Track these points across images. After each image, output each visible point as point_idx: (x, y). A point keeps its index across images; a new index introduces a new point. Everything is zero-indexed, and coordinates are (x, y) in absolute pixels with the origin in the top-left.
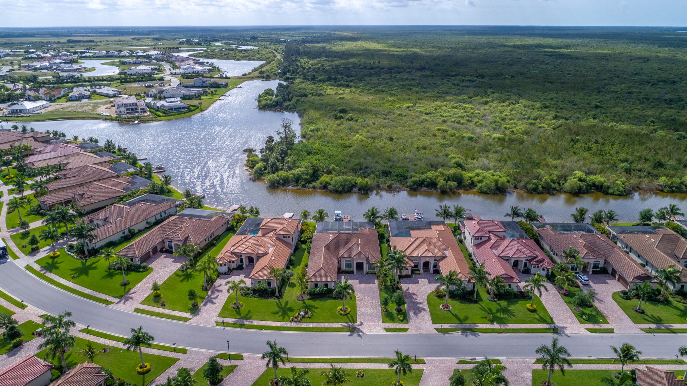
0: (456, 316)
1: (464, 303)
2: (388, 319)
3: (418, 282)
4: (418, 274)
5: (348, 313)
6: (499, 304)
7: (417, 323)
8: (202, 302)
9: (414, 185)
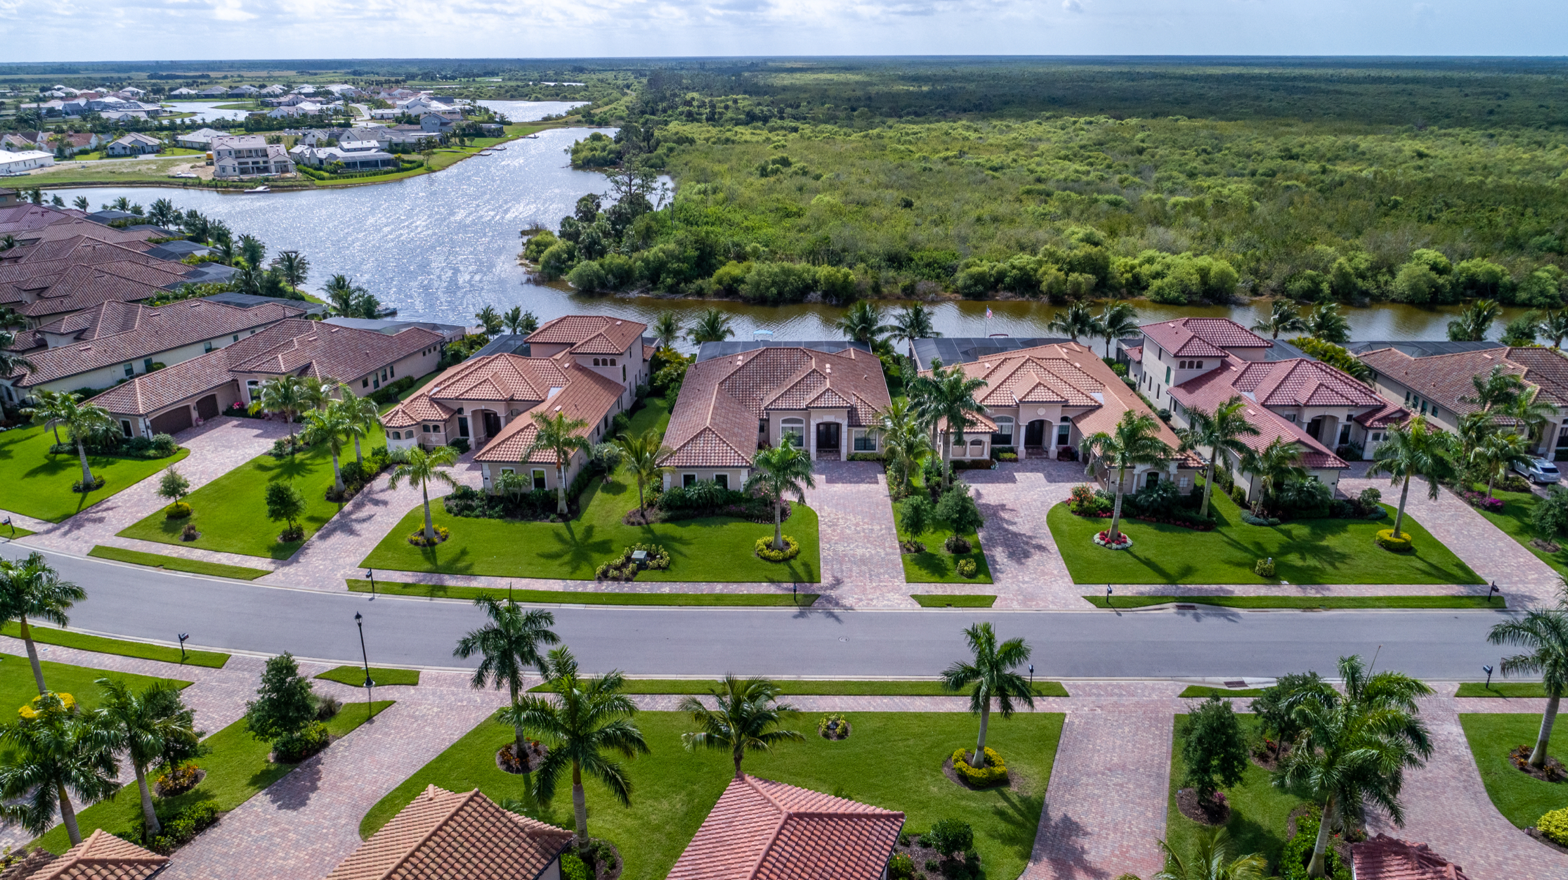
0: (1148, 563)
1: (1171, 531)
2: (924, 572)
3: (1013, 480)
4: (1010, 460)
5: (793, 557)
6: (1288, 533)
7: (1024, 582)
8: (318, 530)
9: (976, 285)
